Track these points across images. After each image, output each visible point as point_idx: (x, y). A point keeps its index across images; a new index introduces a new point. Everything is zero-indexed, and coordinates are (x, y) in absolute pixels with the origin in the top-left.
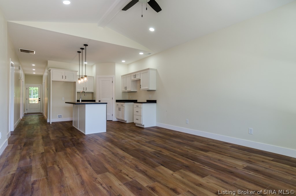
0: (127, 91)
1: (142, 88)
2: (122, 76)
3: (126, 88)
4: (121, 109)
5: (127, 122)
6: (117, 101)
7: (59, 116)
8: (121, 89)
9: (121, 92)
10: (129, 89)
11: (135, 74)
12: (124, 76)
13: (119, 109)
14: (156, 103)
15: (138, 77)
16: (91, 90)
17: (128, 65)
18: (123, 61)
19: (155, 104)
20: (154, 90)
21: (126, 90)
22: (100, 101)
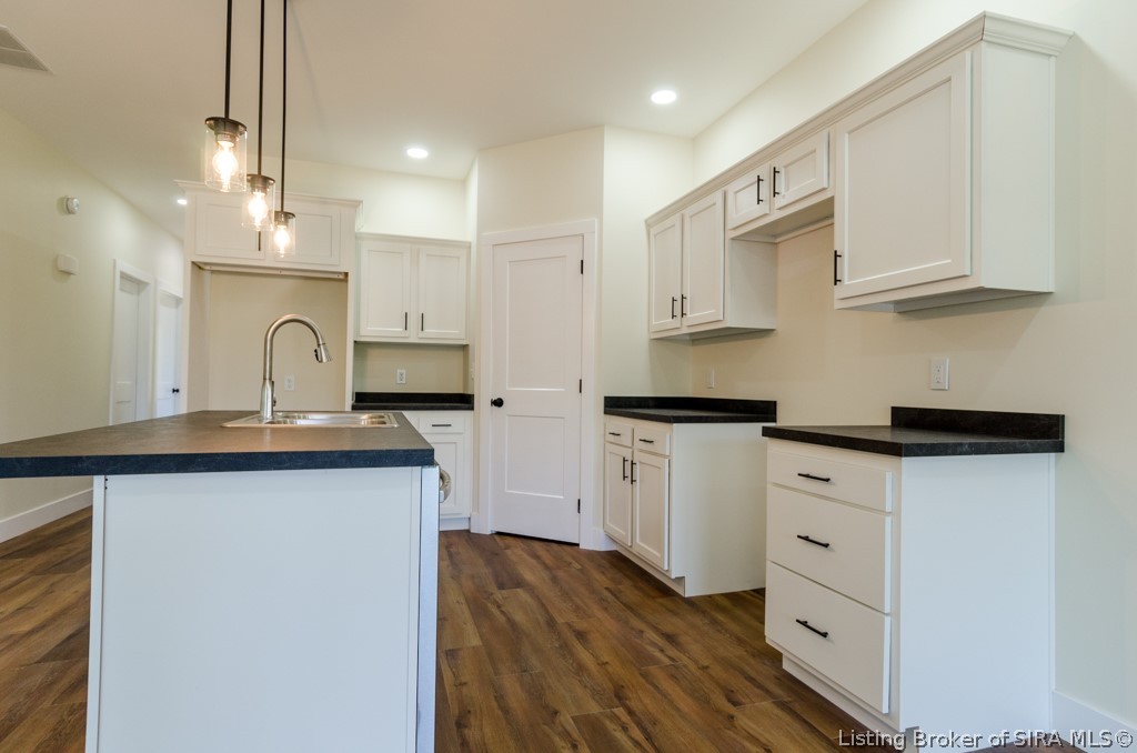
0: (685, 330)
1: (852, 282)
2: (649, 224)
3: (678, 305)
4: (637, 468)
5: (690, 591)
6: (615, 405)
8: (642, 319)
9: (642, 337)
10: (703, 315)
11: (765, 170)
13: (629, 472)
14: (1060, 448)
15: (795, 191)
16: (452, 333)
18: (663, 97)
19: (1049, 458)
21: (676, 323)
22: (498, 403)
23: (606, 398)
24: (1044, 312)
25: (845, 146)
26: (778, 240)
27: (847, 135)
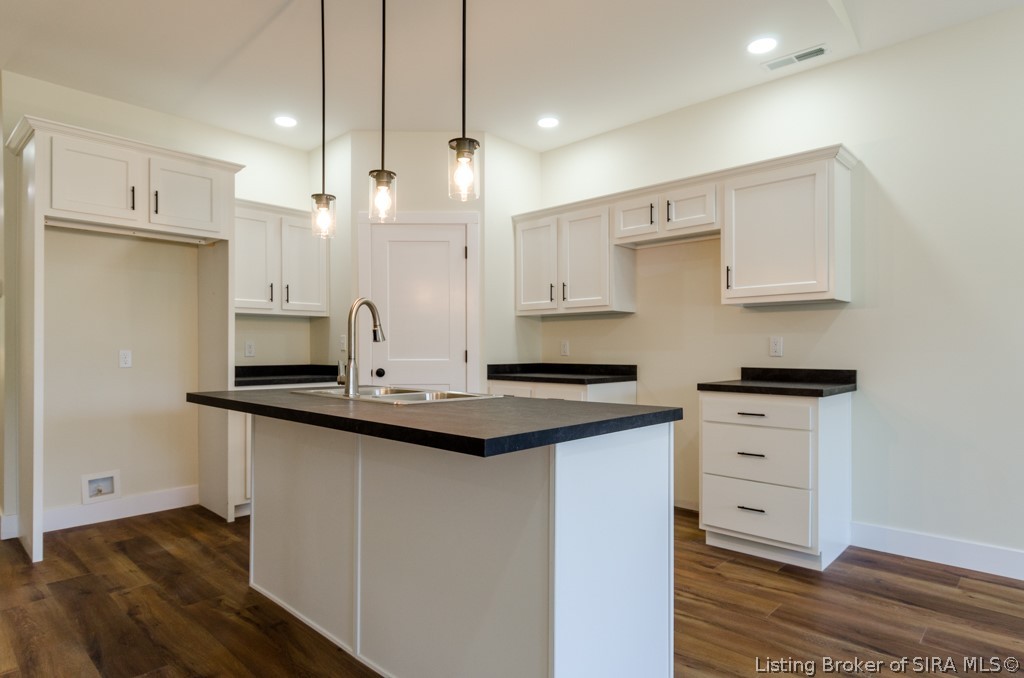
0: (561, 311)
1: (739, 288)
2: (516, 220)
3: (555, 291)
6: (495, 372)
7: (90, 482)
10: (586, 299)
11: (657, 200)
12: (528, 223)
14: (854, 387)
15: (687, 219)
16: (314, 306)
17: (545, 156)
18: (548, 122)
20: (833, 304)
21: (554, 303)
22: (380, 373)
23: (489, 366)
24: (844, 313)
25: (732, 199)
26: (639, 248)
27: (733, 192)
